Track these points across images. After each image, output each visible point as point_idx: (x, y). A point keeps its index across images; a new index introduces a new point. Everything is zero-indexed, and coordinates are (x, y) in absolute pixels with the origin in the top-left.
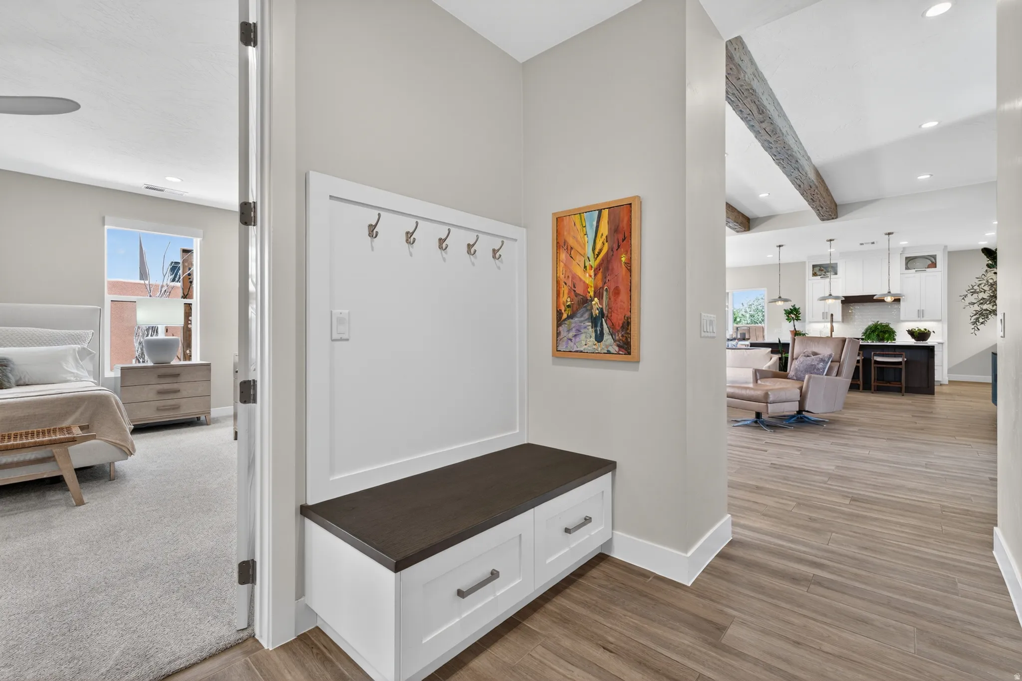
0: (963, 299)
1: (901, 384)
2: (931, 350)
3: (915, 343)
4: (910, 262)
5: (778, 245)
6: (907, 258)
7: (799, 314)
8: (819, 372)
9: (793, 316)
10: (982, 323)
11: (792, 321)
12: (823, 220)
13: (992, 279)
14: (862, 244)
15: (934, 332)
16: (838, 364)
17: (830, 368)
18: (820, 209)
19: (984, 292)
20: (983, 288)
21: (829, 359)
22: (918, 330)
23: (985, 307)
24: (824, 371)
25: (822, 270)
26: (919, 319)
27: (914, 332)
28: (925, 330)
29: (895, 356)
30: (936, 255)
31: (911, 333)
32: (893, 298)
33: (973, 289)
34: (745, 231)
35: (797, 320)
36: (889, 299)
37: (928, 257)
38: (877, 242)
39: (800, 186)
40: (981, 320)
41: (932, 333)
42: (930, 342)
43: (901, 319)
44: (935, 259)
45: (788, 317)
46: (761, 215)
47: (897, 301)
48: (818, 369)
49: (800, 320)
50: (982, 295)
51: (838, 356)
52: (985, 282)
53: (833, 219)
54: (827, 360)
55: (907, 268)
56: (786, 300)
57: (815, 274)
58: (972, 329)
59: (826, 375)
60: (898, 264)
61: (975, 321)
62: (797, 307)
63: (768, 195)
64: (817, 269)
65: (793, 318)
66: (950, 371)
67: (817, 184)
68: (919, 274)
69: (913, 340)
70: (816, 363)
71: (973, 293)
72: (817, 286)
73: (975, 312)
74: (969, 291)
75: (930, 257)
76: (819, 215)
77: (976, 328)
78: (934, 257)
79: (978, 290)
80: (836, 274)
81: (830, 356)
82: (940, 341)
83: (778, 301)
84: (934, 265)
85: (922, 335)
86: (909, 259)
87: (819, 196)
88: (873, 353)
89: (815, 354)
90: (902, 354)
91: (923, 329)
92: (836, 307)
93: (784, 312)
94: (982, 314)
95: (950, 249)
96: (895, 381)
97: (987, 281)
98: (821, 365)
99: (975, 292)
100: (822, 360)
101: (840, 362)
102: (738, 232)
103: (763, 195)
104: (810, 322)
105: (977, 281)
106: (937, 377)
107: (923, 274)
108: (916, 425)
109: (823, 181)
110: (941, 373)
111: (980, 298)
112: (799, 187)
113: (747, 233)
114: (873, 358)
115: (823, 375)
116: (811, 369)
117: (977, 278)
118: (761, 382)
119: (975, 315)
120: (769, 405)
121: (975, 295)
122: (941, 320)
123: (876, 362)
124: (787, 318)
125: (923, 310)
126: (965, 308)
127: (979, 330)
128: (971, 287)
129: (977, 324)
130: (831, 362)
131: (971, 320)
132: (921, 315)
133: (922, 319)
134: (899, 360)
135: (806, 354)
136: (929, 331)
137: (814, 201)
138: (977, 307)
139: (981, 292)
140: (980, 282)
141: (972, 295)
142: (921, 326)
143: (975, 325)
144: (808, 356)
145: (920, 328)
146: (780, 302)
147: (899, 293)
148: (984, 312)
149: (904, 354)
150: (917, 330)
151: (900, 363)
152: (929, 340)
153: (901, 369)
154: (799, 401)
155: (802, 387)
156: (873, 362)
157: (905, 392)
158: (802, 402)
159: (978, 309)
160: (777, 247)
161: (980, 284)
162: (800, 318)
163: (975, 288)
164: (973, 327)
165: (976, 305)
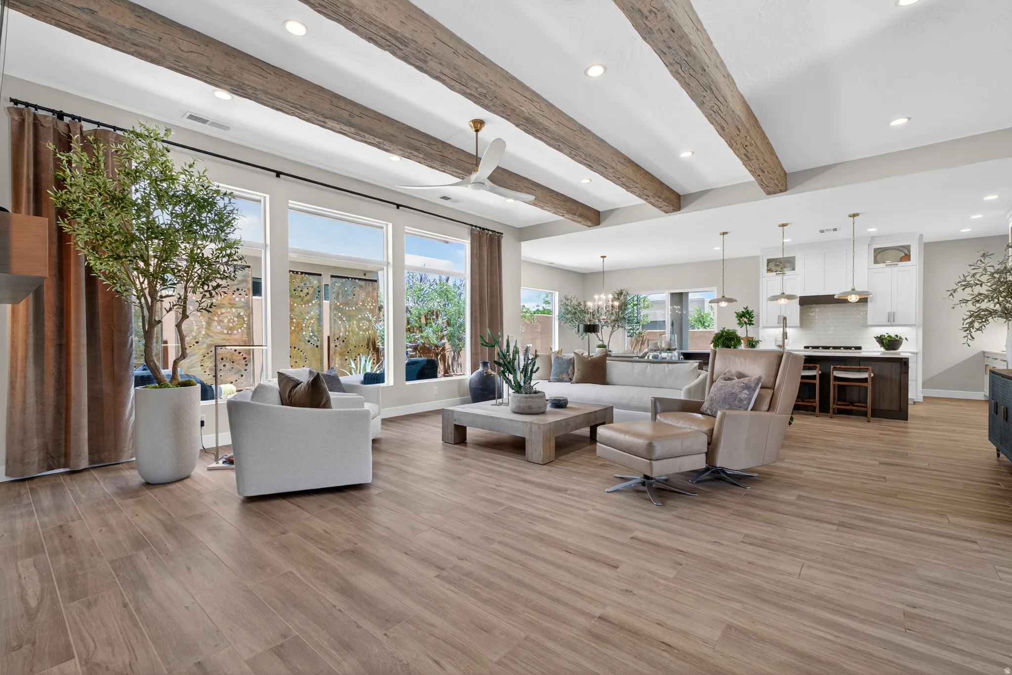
0: (951, 294)
1: (866, 407)
2: (904, 363)
3: (884, 353)
4: (880, 255)
5: (722, 232)
6: (875, 250)
7: (752, 318)
8: (741, 405)
9: (745, 320)
10: (978, 330)
11: (745, 325)
12: (769, 193)
13: (992, 266)
14: (822, 231)
15: (906, 339)
16: (770, 391)
17: (760, 398)
18: (760, 173)
19: (981, 285)
20: (980, 279)
21: (757, 384)
22: (888, 337)
23: (984, 305)
24: (749, 403)
25: (778, 265)
26: (889, 323)
27: (883, 339)
28: (897, 336)
29: (859, 371)
30: (910, 246)
31: (880, 340)
32: (858, 298)
33: (965, 281)
34: (674, 211)
35: (750, 324)
36: (853, 298)
37: (900, 248)
38: (840, 230)
39: (723, 128)
40: (976, 325)
41: (904, 341)
42: (903, 351)
43: (869, 324)
44: (909, 251)
45: (739, 320)
46: (693, 190)
47: (864, 301)
48: (741, 400)
49: (753, 324)
50: (977, 289)
51: (772, 379)
52: (980, 270)
53: (781, 191)
54: (753, 385)
55: (876, 262)
56: (730, 300)
57: (769, 270)
58: (964, 337)
59: (752, 410)
60: (865, 257)
61: (967, 326)
62: (750, 309)
63: (690, 154)
64: (772, 265)
65: (745, 322)
66: (925, 385)
67: (748, 126)
68: (889, 269)
69: (882, 349)
70: (736, 390)
71: (966, 286)
72: (771, 283)
73: (969, 314)
74: (959, 284)
75: (902, 249)
76: (762, 185)
77: (969, 337)
78: (908, 248)
79: (972, 282)
80: (794, 269)
81: (759, 379)
82: (915, 350)
83: (721, 302)
84: (907, 257)
85: (891, 343)
86: (878, 251)
87: (753, 148)
88: (832, 367)
89: (741, 376)
90: (867, 369)
91: (893, 336)
92: (793, 310)
93: (736, 315)
94: (979, 317)
95: (926, 239)
96: (859, 402)
97: (985, 269)
98: (744, 394)
99: (968, 285)
100: (747, 387)
101: (774, 389)
102: (666, 212)
103: (686, 155)
104: (764, 327)
105: (970, 269)
106: (912, 395)
107: (895, 269)
108: (884, 484)
109: (756, 121)
110: (916, 391)
111: (976, 293)
112: (722, 130)
113: (676, 214)
114: (833, 373)
115: (746, 410)
116: (732, 401)
117: (971, 265)
118: (661, 417)
119: (970, 317)
120: (654, 463)
121: (969, 290)
122: (915, 325)
123: (836, 379)
124: (738, 322)
125: (894, 313)
126: (953, 308)
127: (973, 338)
128: (963, 278)
129: (970, 331)
130: (762, 388)
131: (963, 324)
132: (891, 320)
133: (893, 323)
134: (864, 375)
135: (728, 375)
136: (901, 338)
137: (750, 159)
138: (970, 307)
139: (977, 284)
140: (975, 271)
141: (964, 289)
142: (892, 331)
143: (968, 332)
144: (729, 379)
145: (890, 334)
146: (723, 302)
147: (866, 290)
148: (982, 313)
149: (870, 368)
150: (886, 336)
151: (865, 380)
152: (901, 349)
153: (866, 388)
154: (706, 453)
155: (713, 430)
156: (832, 378)
157: (872, 416)
158: (710, 454)
159: (974, 309)
160: (721, 234)
161: (976, 274)
162: (753, 322)
163: (968, 279)
164: (965, 334)
165: (970, 303)
